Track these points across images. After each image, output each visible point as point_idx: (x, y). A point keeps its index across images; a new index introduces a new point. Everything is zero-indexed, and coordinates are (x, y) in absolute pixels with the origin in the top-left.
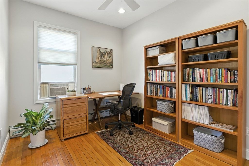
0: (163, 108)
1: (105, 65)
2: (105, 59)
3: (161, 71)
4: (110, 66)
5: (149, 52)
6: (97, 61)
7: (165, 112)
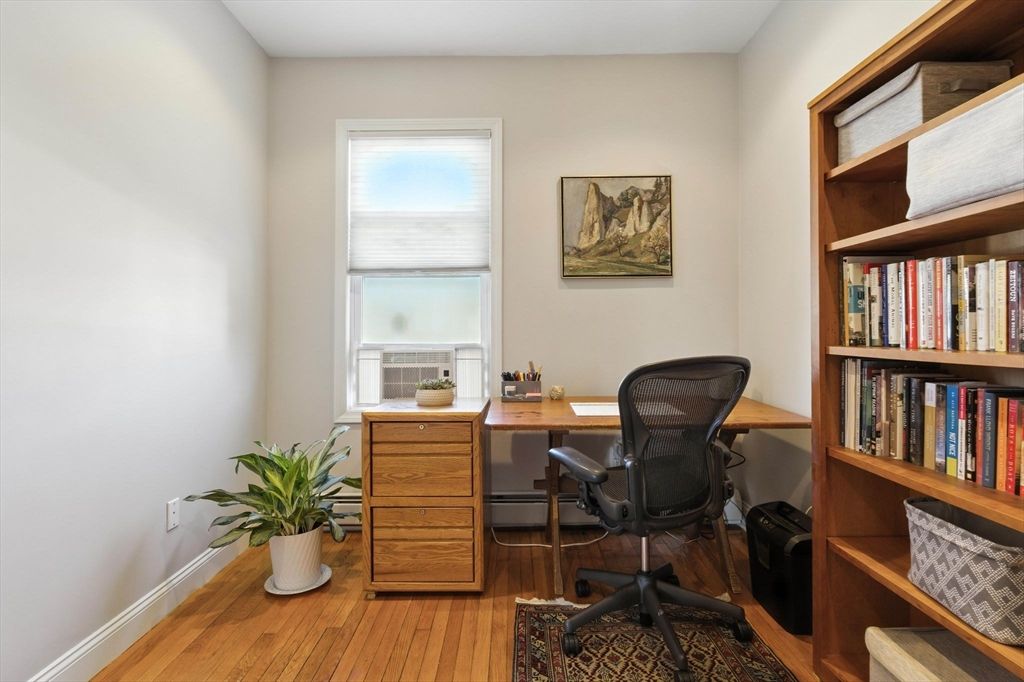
0: (953, 583)
1: (627, 259)
2: (629, 232)
3: (954, 268)
4: (659, 265)
5: (853, 137)
6: (584, 243)
7: (968, 618)
